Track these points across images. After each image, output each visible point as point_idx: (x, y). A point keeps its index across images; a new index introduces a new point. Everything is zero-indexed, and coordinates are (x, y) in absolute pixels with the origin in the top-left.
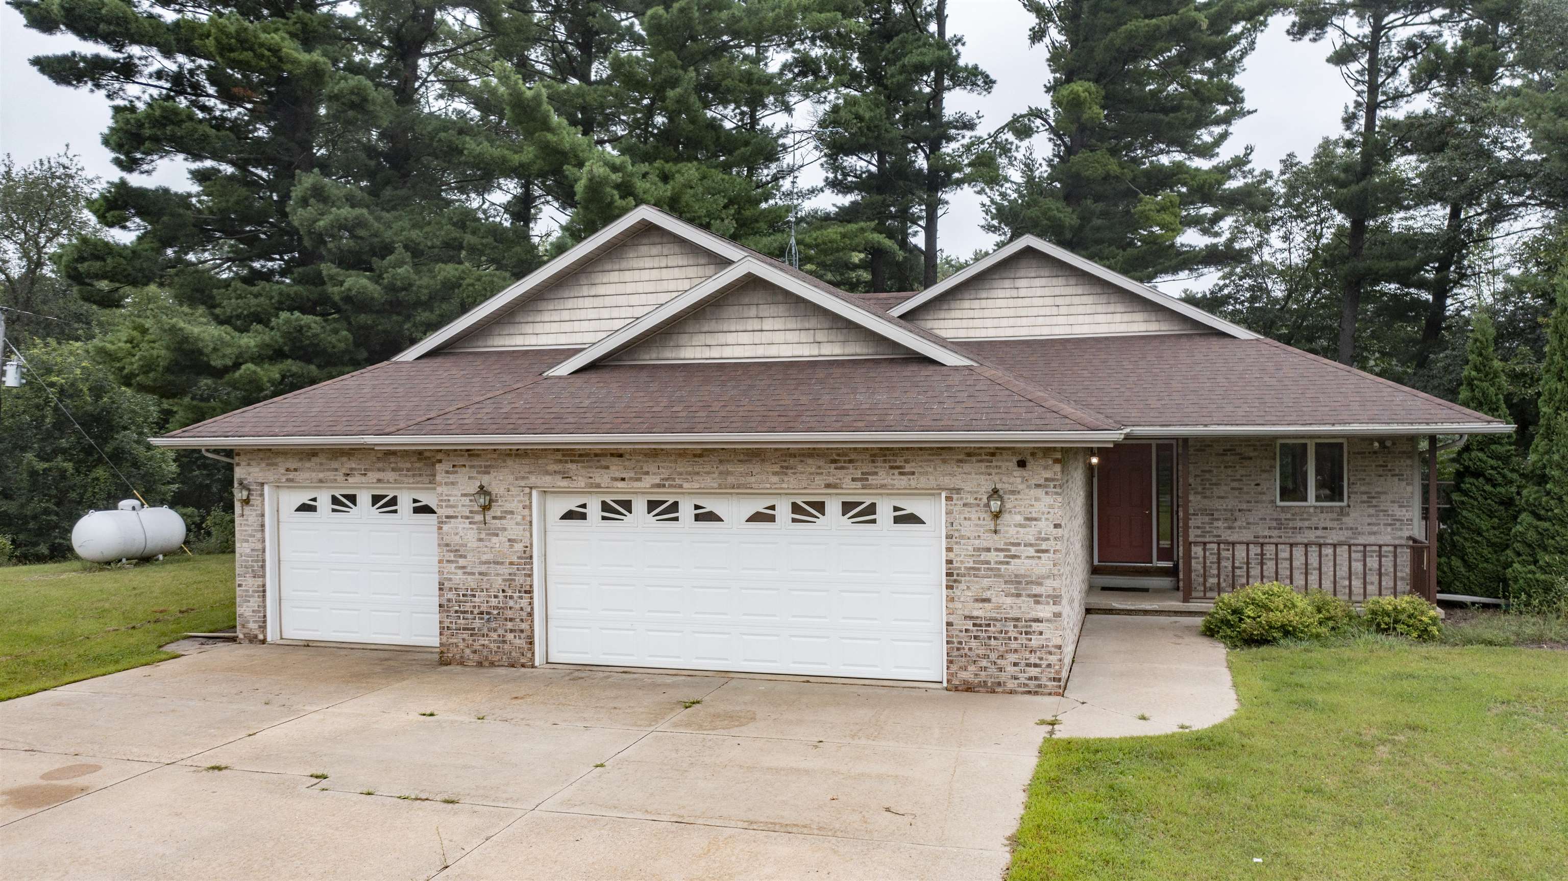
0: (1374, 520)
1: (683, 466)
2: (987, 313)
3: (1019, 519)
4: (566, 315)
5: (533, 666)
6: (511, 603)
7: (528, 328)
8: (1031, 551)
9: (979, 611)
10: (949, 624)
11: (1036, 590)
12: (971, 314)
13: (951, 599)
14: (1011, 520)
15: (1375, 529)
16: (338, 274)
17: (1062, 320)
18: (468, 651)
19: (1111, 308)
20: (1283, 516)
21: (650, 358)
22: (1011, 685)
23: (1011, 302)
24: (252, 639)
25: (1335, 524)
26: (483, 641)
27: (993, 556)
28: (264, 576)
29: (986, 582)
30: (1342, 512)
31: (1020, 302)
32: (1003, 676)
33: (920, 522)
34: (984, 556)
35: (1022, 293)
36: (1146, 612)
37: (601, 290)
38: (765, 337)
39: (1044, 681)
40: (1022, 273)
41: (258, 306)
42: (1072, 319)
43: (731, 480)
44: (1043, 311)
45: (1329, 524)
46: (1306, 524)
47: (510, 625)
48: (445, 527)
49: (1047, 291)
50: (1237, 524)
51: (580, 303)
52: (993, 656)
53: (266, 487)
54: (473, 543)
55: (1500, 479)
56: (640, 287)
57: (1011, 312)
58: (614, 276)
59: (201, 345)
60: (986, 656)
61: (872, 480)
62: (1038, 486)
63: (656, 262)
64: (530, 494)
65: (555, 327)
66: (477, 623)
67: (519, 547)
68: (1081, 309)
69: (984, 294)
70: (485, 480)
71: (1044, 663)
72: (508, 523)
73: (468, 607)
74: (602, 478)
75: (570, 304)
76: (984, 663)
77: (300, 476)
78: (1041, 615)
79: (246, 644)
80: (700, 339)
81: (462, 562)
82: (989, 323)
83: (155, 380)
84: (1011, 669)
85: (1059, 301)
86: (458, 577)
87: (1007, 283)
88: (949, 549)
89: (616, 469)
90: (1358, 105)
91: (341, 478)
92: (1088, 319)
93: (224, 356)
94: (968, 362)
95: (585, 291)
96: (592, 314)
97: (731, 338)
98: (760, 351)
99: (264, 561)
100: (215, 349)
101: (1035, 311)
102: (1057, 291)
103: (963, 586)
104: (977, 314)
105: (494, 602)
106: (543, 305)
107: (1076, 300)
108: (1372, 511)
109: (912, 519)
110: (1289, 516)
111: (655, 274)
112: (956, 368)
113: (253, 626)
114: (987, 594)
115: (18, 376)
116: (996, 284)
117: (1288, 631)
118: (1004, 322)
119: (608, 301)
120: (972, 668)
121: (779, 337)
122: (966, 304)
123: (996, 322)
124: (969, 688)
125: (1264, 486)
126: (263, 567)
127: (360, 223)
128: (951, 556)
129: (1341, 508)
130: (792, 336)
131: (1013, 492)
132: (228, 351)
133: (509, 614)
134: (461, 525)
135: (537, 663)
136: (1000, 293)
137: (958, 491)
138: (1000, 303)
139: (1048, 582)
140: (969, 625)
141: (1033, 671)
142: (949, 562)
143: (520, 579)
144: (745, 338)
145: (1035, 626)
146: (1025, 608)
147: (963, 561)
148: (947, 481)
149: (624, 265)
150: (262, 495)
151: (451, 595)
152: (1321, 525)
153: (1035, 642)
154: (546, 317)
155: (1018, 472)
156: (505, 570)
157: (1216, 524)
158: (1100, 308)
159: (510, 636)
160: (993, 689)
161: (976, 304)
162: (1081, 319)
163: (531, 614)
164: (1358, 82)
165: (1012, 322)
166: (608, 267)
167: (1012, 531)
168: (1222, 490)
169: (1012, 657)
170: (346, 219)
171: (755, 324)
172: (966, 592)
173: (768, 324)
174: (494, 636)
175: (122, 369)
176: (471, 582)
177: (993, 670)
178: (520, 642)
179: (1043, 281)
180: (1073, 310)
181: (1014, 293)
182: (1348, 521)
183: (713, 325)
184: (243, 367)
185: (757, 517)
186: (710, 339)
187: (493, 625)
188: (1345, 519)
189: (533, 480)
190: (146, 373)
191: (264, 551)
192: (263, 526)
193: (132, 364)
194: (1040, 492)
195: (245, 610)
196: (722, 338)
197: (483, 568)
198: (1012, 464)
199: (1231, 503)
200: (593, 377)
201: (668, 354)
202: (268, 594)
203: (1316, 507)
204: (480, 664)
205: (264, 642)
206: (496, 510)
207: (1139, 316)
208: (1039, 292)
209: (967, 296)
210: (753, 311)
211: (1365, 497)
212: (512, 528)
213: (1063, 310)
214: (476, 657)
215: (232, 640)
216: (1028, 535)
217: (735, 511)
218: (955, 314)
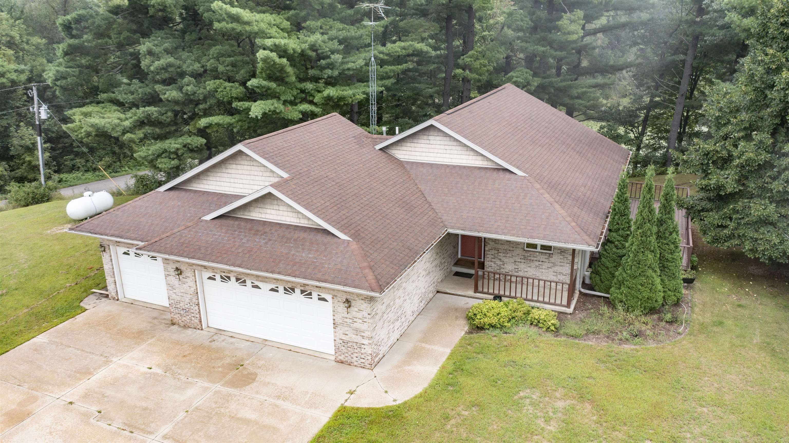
0: (562, 261)
2: (417, 149)
3: (356, 309)
4: (217, 179)
5: (202, 329)
6: (192, 308)
7: (205, 182)
8: (361, 321)
9: (344, 337)
10: (335, 340)
11: (363, 334)
12: (410, 149)
13: (335, 332)
14: (353, 310)
17: (448, 156)
18: (180, 321)
20: (526, 255)
21: (240, 215)
22: (356, 363)
23: (427, 146)
24: (114, 299)
25: (547, 260)
26: (184, 318)
27: (348, 320)
28: (114, 277)
29: (346, 329)
30: (550, 256)
31: (430, 146)
32: (353, 360)
33: (327, 301)
34: (345, 320)
35: (432, 142)
37: (230, 171)
39: (366, 364)
40: (431, 133)
42: (452, 156)
44: (440, 151)
45: (544, 260)
46: (535, 259)
47: (193, 315)
48: (168, 278)
49: (442, 143)
50: (508, 255)
51: (223, 175)
52: (350, 353)
53: (111, 246)
54: (177, 285)
57: (427, 150)
60: (347, 353)
62: (362, 299)
64: (194, 271)
66: (182, 312)
67: (193, 289)
68: (455, 152)
69: (416, 141)
71: (366, 358)
72: (188, 280)
73: (178, 306)
75: (219, 175)
76: (347, 355)
78: (364, 343)
79: (112, 301)
81: (175, 291)
82: (418, 154)
84: (355, 359)
86: (174, 296)
87: (425, 137)
88: (334, 315)
92: (458, 156)
94: (349, 239)
95: (224, 171)
99: (114, 272)
103: (338, 328)
104: (413, 149)
105: (187, 306)
109: (324, 300)
110: (529, 255)
112: (344, 241)
113: (113, 294)
114: (347, 333)
115: (46, 114)
118: (424, 154)
119: (233, 176)
120: (343, 356)
123: (420, 154)
124: (342, 362)
126: (114, 274)
128: (335, 318)
129: (550, 254)
131: (354, 300)
133: (192, 311)
134: (172, 278)
137: (336, 296)
138: (423, 145)
139: (366, 332)
140: (341, 342)
141: (363, 361)
142: (334, 320)
143: (194, 300)
145: (363, 346)
146: (358, 339)
147: (339, 321)
148: (332, 292)
150: (109, 249)
151: (172, 301)
152: (541, 260)
153: (363, 351)
154: (211, 178)
156: (189, 296)
159: (193, 318)
160: (350, 364)
162: (455, 156)
163: (199, 312)
167: (354, 313)
169: (356, 355)
172: (340, 330)
174: (188, 317)
176: (178, 298)
177: (349, 358)
178: (197, 321)
179: (440, 138)
181: (428, 142)
182: (552, 260)
183: (262, 205)
185: (272, 290)
187: (187, 314)
188: (550, 259)
189: (195, 267)
191: (113, 268)
192: (111, 260)
194: (363, 302)
197: (182, 294)
199: (506, 247)
200: (219, 223)
201: (247, 214)
202: (117, 283)
203: (539, 252)
204: (185, 326)
205: (118, 300)
206: (183, 276)
208: (439, 142)
209: (408, 141)
211: (559, 251)
212: (190, 282)
213: (448, 152)
214: (183, 323)
215: (107, 296)
216: (360, 315)
217: (266, 286)
218: (403, 148)
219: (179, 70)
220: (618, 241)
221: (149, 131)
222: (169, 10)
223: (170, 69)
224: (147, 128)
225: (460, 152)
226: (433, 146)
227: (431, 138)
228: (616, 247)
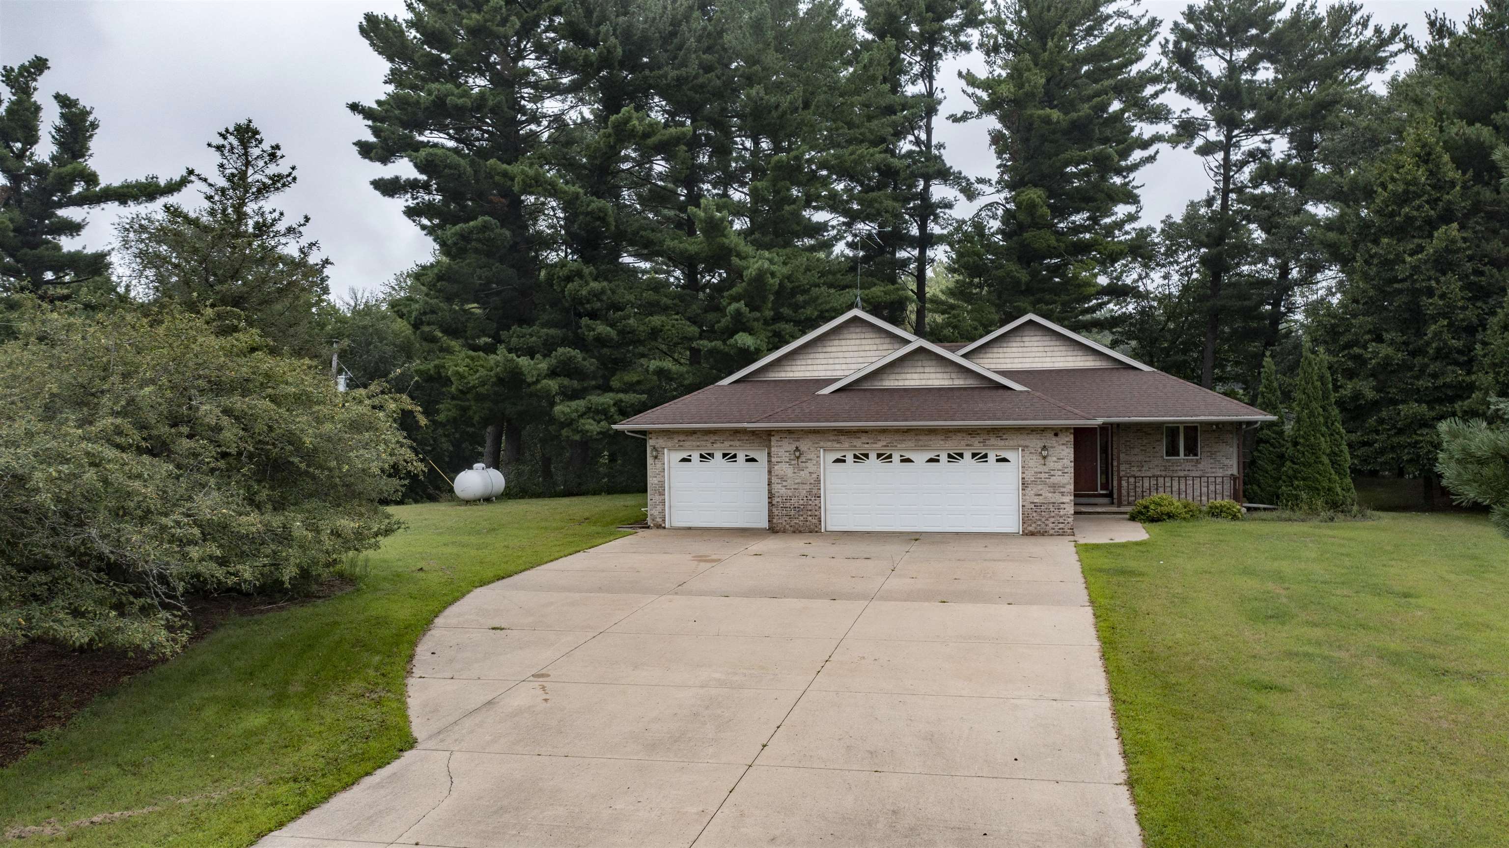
0: (1212, 465)
1: (897, 437)
2: (1006, 355)
3: (1055, 459)
4: (809, 362)
5: (820, 532)
6: (810, 502)
7: (788, 368)
8: (1060, 473)
9: (1037, 500)
10: (1023, 506)
11: (1062, 490)
13: (1024, 495)
14: (1051, 459)
15: (1213, 469)
16: (591, 324)
17: (1048, 359)
18: (786, 526)
19: (1075, 353)
20: (1167, 464)
21: (867, 386)
22: (1051, 532)
23: (1020, 349)
24: (659, 527)
25: (1194, 468)
26: (796, 521)
27: (1043, 476)
28: (663, 495)
29: (1040, 487)
30: (1197, 462)
31: (1025, 349)
32: (1048, 528)
33: (1009, 461)
34: (1039, 475)
35: (1027, 344)
36: (1099, 513)
37: (829, 349)
38: (926, 376)
39: (1066, 530)
40: (1026, 333)
42: (1054, 359)
43: (920, 443)
44: (1038, 354)
45: (1191, 468)
46: (1179, 468)
47: (809, 513)
48: (776, 467)
49: (1040, 344)
50: (1145, 467)
51: (817, 355)
52: (1043, 519)
53: (665, 449)
54: (791, 474)
56: (850, 348)
57: (1020, 355)
58: (836, 343)
60: (1040, 520)
61: (987, 442)
62: (1063, 444)
63: (858, 336)
64: (819, 450)
65: (803, 368)
66: (793, 513)
67: (814, 476)
68: (1059, 354)
69: (1007, 345)
70: (797, 444)
71: (1066, 522)
72: (808, 464)
73: (788, 505)
74: (858, 443)
75: (812, 356)
76: (1039, 523)
77: (687, 444)
78: (1064, 501)
79: (654, 529)
80: (893, 376)
81: (785, 483)
82: (1008, 361)
84: (1051, 525)
85: (1047, 349)
86: (783, 491)
87: (1018, 339)
88: (1023, 473)
89: (864, 439)
90: (1216, 189)
91: (709, 445)
92: (1062, 359)
94: (1026, 389)
95: (820, 350)
96: (824, 361)
97: (909, 376)
98: (923, 382)
99: (665, 487)
101: (1033, 355)
102: (1046, 343)
103: (1029, 489)
104: (1001, 355)
105: (801, 502)
106: (797, 357)
107: (1056, 349)
108: (1212, 460)
109: (1005, 460)
110: (1170, 464)
111: (858, 342)
112: (1021, 392)
113: (658, 520)
114: (1040, 492)
116: (1012, 339)
117: (1170, 516)
118: (1016, 360)
119: (832, 355)
120: (1033, 525)
121: (933, 376)
122: (995, 350)
124: (1032, 534)
125: (1157, 449)
126: (665, 490)
128: (1024, 476)
129: (1197, 459)
130: (939, 376)
131: (1052, 447)
133: (809, 508)
134: (784, 466)
135: (822, 531)
136: (1014, 344)
137: (1027, 447)
138: (1014, 350)
139: (1068, 486)
140: (1032, 506)
141: (1061, 526)
142: (1023, 478)
143: (815, 491)
144: (915, 376)
145: (1062, 506)
146: (1057, 497)
147: (1029, 477)
148: (1022, 442)
149: (841, 337)
150: (663, 454)
151: (779, 499)
152: (1187, 468)
153: (1062, 512)
154: (799, 362)
155: (1054, 438)
156: (807, 487)
157: (1134, 468)
158: (1070, 353)
159: (809, 518)
160: (1043, 534)
161: (1001, 350)
162: (1059, 359)
163: (819, 507)
164: (1216, 174)
165: (1020, 360)
166: (833, 338)
167: (1052, 464)
168: (1136, 451)
169: (1052, 520)
171: (922, 370)
172: (1030, 492)
173: (927, 370)
174: (801, 518)
176: (790, 493)
177: (1043, 526)
178: (814, 521)
179: (1038, 338)
180: (1055, 354)
181: (1023, 344)
182: (1200, 466)
183: (899, 370)
185: (931, 460)
187: (801, 513)
188: (1198, 465)
189: (822, 444)
191: (664, 482)
192: (663, 469)
194: (1064, 447)
195: (654, 516)
196: (904, 376)
197: (796, 486)
198: (1052, 435)
199: (1140, 458)
200: (843, 395)
201: (876, 383)
202: (666, 504)
203: (1184, 459)
204: (794, 532)
205: (664, 527)
206: (803, 459)
207: (1090, 358)
208: (1036, 344)
209: (998, 345)
210: (920, 364)
211: (1209, 454)
212: (811, 467)
213: (1049, 354)
214: (792, 529)
215: (647, 527)
216: (1059, 466)
217: (920, 457)
218: (988, 355)
225: (1064, 354)
226: (1029, 349)
227: (1026, 339)
228: (1272, 445)
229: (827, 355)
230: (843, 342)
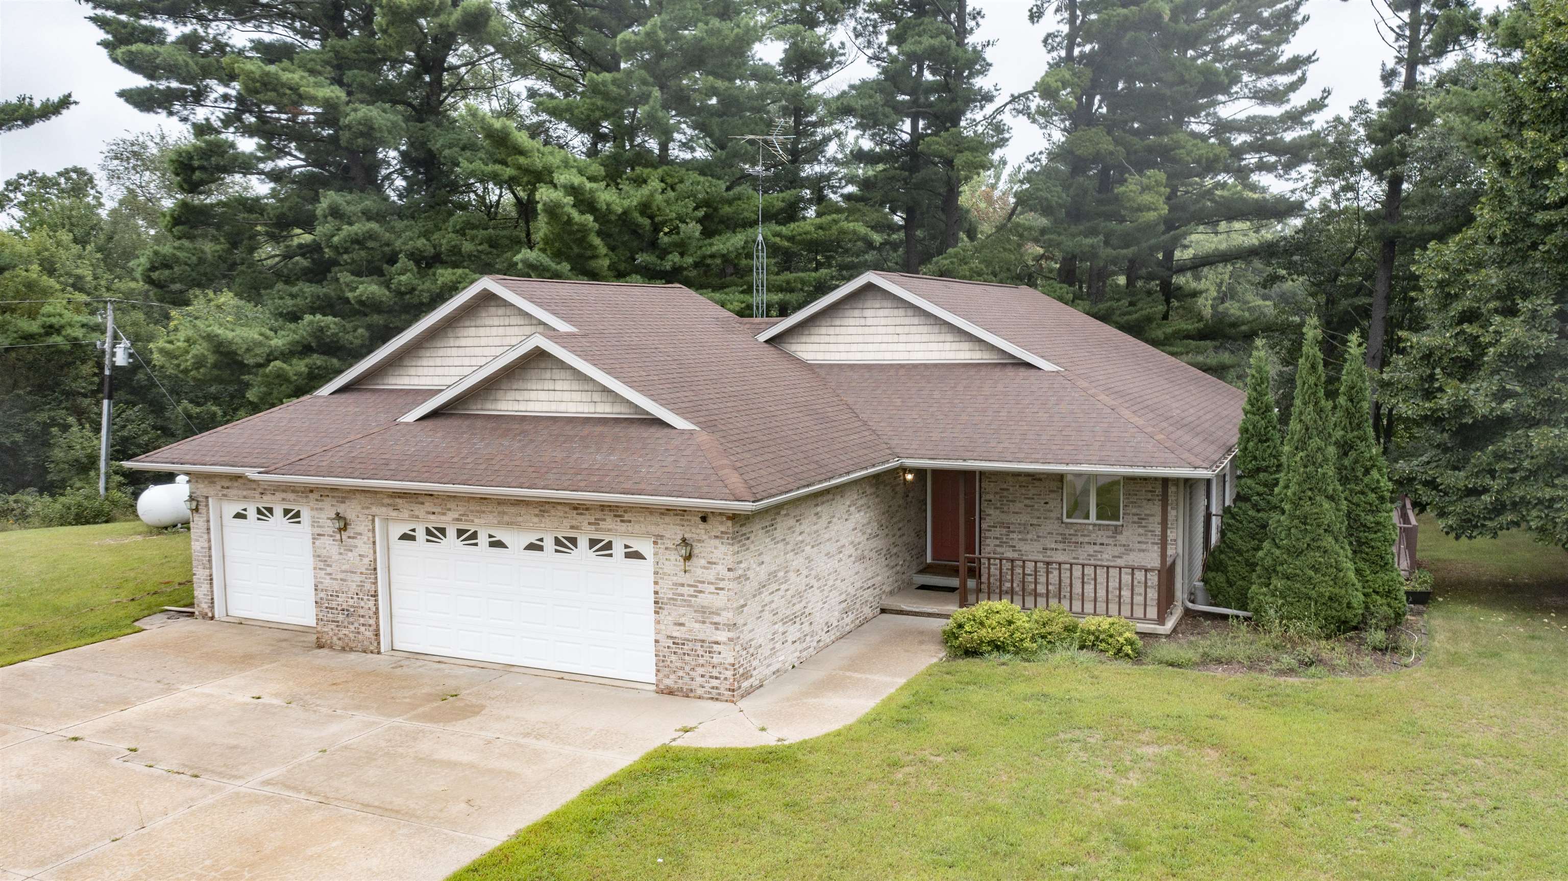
0: (1143, 539)
1: (473, 506)
2: (840, 339)
3: (703, 562)
4: (438, 361)
5: (379, 653)
6: (362, 604)
7: (412, 371)
8: (712, 588)
9: (677, 633)
10: (657, 641)
11: (716, 619)
12: (827, 339)
13: (658, 622)
14: (698, 562)
15: (1144, 546)
16: (352, 282)
17: (901, 347)
18: (335, 638)
19: (942, 337)
20: (1067, 532)
21: (476, 409)
22: (700, 692)
23: (860, 330)
24: (204, 616)
25: (1111, 541)
26: (345, 631)
27: (686, 590)
28: (211, 568)
29: (682, 610)
30: (1117, 530)
31: (866, 330)
32: (694, 685)
33: (642, 557)
34: (681, 590)
35: (869, 321)
36: (930, 615)
37: (463, 342)
38: (558, 396)
39: (722, 691)
40: (869, 304)
41: (294, 306)
42: (909, 347)
43: (506, 518)
44: (886, 338)
45: (1105, 541)
46: (1086, 539)
47: (362, 620)
48: (317, 542)
49: (889, 321)
50: (1029, 536)
51: (449, 352)
52: (687, 668)
53: (210, 500)
54: (336, 557)
55: (1262, 504)
56: (491, 341)
57: (860, 339)
58: (472, 331)
59: (234, 348)
60: (682, 668)
61: (603, 525)
62: (716, 537)
63: (501, 321)
64: (373, 521)
65: (431, 371)
66: (341, 618)
67: (366, 561)
68: (917, 338)
69: (838, 322)
70: (341, 509)
71: (722, 676)
72: (358, 542)
73: (334, 604)
74: (420, 511)
75: (441, 352)
76: (681, 673)
78: (719, 639)
79: (200, 620)
80: (511, 395)
81: (329, 570)
82: (842, 347)
83: (205, 375)
84: (699, 680)
85: (899, 330)
86: (327, 581)
87: (856, 313)
88: (656, 583)
89: (429, 506)
92: (923, 347)
93: (256, 355)
94: (692, 427)
95: (452, 342)
96: (457, 362)
97: (533, 395)
98: (553, 407)
99: (210, 556)
100: (248, 350)
101: (879, 339)
102: (898, 321)
103: (665, 612)
104: (832, 339)
105: (351, 602)
106: (423, 353)
107: (914, 329)
108: (1141, 531)
109: (637, 555)
110: (1072, 532)
111: (501, 330)
112: (683, 432)
113: (205, 606)
114: (682, 620)
115: (126, 356)
116: (847, 313)
117: (998, 647)
118: (854, 347)
119: (468, 351)
120: (672, 677)
121: (566, 396)
122: (823, 330)
123: (847, 346)
124: (671, 693)
125: (1051, 505)
126: (210, 561)
127: (371, 236)
128: (658, 588)
129: (1116, 526)
131: (699, 541)
132: (258, 351)
133: (361, 612)
134: (326, 541)
135: (382, 650)
136: (851, 321)
137: (662, 537)
138: (851, 330)
139: (724, 613)
140: (670, 643)
141: (715, 683)
142: (656, 593)
143: (368, 586)
144: (543, 395)
145: (716, 648)
146: (707, 632)
147: (666, 593)
148: (654, 529)
149: (479, 322)
150: (207, 505)
151: (322, 595)
152: (1099, 541)
153: (716, 659)
154: (425, 362)
155: (702, 525)
156: (357, 578)
157: (1011, 536)
158: (933, 337)
159: (362, 629)
160: (687, 694)
161: (831, 330)
162: (917, 347)
163: (376, 613)
164: (1399, 37)
165: (861, 347)
166: (467, 323)
167: (699, 571)
168: (1018, 506)
169: (700, 670)
170: (356, 234)
171: (549, 385)
172: (668, 617)
173: (559, 385)
174: (352, 628)
175: (178, 366)
176: (336, 585)
177: (687, 679)
178: (370, 634)
179: (886, 312)
180: (911, 338)
181: (862, 321)
182: (1122, 538)
183: (520, 384)
184: (272, 364)
185: (531, 547)
186: (518, 395)
187: (351, 619)
188: (1119, 537)
189: (374, 510)
190: (197, 369)
191: (210, 548)
192: (208, 529)
193: (187, 361)
194: (717, 542)
195: (200, 592)
196: (526, 395)
197: (343, 576)
198: (698, 519)
199: (1024, 518)
200: (429, 424)
201: (489, 405)
202: (215, 582)
203: (1095, 525)
204: (343, 649)
205: (212, 618)
206: (350, 532)
207: (966, 345)
208: (883, 321)
209: (824, 323)
210: (548, 375)
211: (1136, 518)
212: (362, 546)
213: (903, 338)
214: (340, 643)
215: (192, 614)
216: (710, 575)
217: (516, 540)
218: (814, 339)
219: (386, 249)
220: (1258, 494)
221: (319, 363)
222: (378, 135)
223: (370, 244)
224: (315, 356)
225: (925, 338)
226: (872, 330)
227: (868, 313)
228: (1255, 507)
229: (461, 352)
230: (482, 331)
